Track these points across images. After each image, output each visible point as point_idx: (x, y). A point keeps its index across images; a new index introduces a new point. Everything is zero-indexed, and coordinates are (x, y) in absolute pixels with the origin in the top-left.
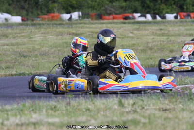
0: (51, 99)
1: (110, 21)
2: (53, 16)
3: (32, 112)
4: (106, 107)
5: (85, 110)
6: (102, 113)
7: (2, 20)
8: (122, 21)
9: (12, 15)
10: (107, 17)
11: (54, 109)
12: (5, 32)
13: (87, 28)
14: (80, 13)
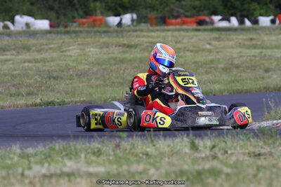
1: (178, 27)
2: (95, 21)
3: (65, 158)
4: (172, 151)
5: (141, 155)
6: (167, 159)
7: (20, 26)
8: (195, 26)
9: (36, 19)
10: (173, 21)
11: (98, 153)
12: (26, 42)
13: (144, 36)
14: (135, 16)
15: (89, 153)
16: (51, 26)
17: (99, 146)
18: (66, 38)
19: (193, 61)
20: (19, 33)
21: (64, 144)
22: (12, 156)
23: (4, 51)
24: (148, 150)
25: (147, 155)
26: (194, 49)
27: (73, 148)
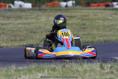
0: (51, 63)
1: (96, 8)
2: (54, 4)
3: (37, 72)
4: (91, 69)
5: (75, 71)
6: (88, 73)
7: (17, 6)
8: (104, 7)
9: (25, 3)
10: (93, 5)
12: (20, 14)
13: (78, 12)
14: (74, 2)
15: (49, 70)
16: (32, 6)
17: (55, 66)
18: (40, 13)
22: (11, 70)
23: (9, 18)
24: (79, 68)
26: (103, 19)
27: (41, 67)
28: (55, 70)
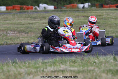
0: (72, 56)
1: (108, 8)
2: (73, 6)
3: (60, 64)
4: (106, 61)
5: (92, 63)
6: (103, 65)
7: (42, 8)
8: (115, 8)
9: (48, 5)
10: (106, 6)
11: (74, 62)
12: (44, 15)
13: (93, 13)
14: (90, 4)
15: (70, 62)
16: (55, 8)
17: (75, 59)
18: (61, 13)
19: (114, 23)
20: (41, 11)
21: (60, 58)
22: (38, 63)
23: (35, 19)
24: (96, 60)
25: (95, 63)
26: (115, 18)
27: (64, 60)
28: (75, 62)
